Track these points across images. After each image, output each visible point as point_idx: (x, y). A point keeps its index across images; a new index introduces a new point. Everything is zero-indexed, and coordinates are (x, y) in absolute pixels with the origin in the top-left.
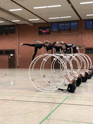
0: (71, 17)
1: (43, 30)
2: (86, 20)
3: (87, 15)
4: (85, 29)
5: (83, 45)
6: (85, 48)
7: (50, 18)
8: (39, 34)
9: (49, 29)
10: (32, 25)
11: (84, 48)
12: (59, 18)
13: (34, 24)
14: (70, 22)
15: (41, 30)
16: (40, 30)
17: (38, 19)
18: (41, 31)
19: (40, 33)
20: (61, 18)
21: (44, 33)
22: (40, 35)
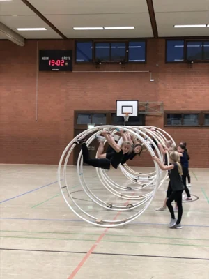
0: (133, 28)
1: (51, 59)
2: (168, 39)
3: (176, 26)
4: (166, 63)
5: (159, 103)
6: (165, 112)
7: (75, 29)
8: (41, 69)
9: (69, 58)
10: (21, 44)
11: (160, 112)
12: (102, 28)
13: (26, 40)
14: (126, 41)
15: (47, 58)
16: (43, 58)
17: (44, 29)
18: (48, 61)
19: (44, 67)
20: (106, 28)
21: (56, 67)
22: (44, 73)
